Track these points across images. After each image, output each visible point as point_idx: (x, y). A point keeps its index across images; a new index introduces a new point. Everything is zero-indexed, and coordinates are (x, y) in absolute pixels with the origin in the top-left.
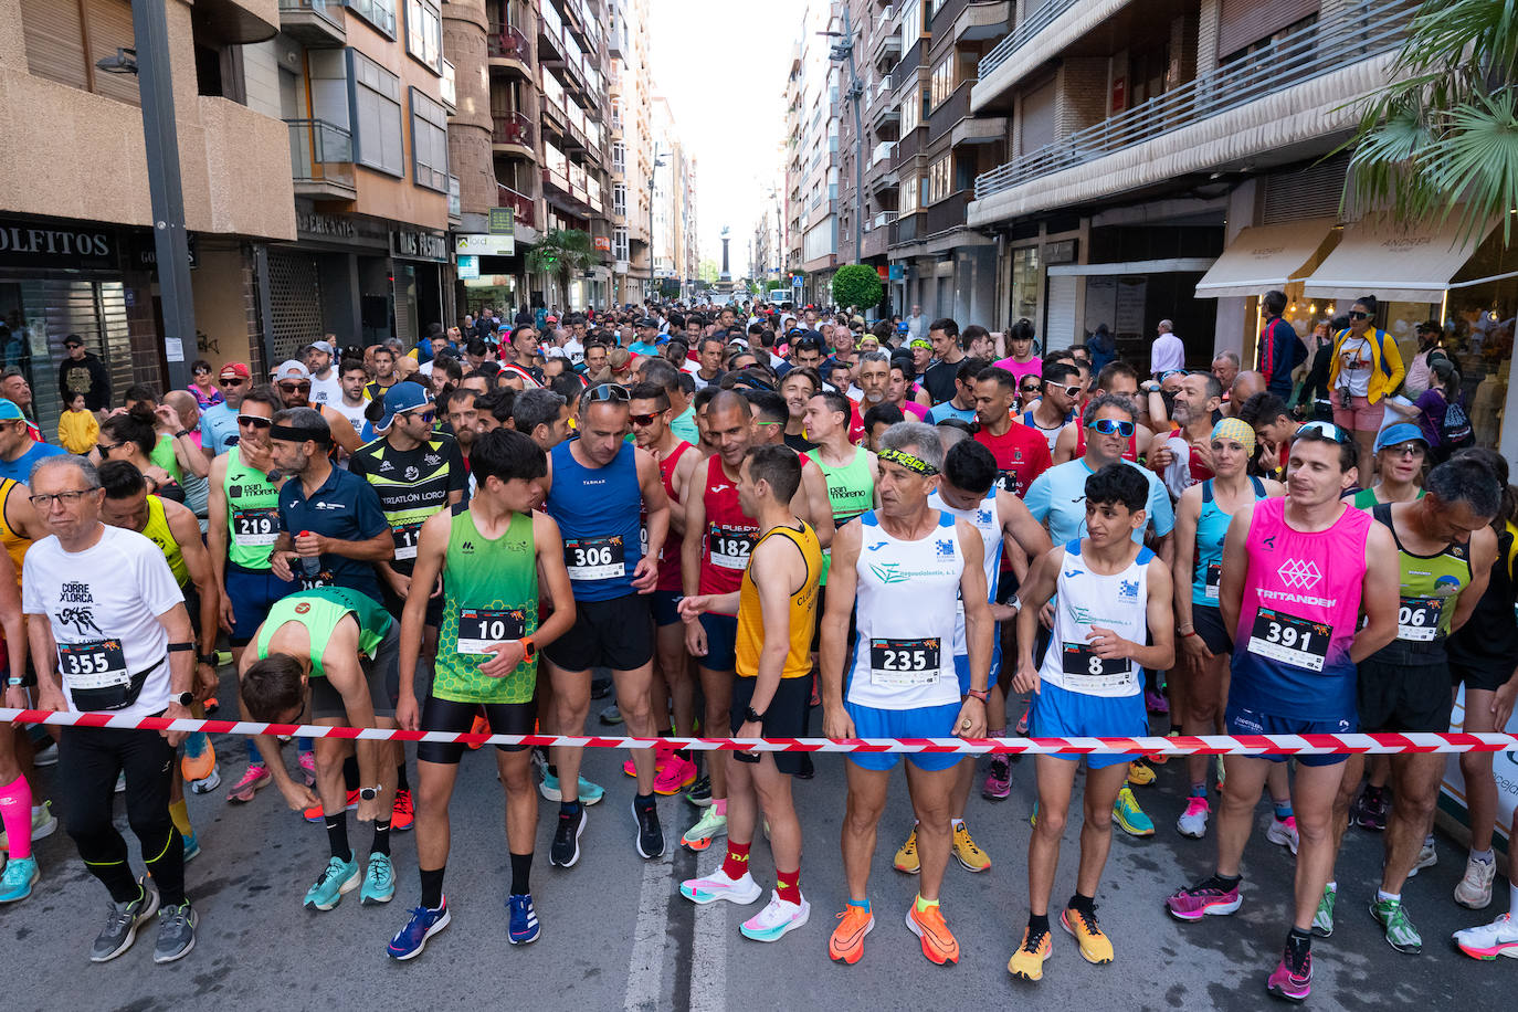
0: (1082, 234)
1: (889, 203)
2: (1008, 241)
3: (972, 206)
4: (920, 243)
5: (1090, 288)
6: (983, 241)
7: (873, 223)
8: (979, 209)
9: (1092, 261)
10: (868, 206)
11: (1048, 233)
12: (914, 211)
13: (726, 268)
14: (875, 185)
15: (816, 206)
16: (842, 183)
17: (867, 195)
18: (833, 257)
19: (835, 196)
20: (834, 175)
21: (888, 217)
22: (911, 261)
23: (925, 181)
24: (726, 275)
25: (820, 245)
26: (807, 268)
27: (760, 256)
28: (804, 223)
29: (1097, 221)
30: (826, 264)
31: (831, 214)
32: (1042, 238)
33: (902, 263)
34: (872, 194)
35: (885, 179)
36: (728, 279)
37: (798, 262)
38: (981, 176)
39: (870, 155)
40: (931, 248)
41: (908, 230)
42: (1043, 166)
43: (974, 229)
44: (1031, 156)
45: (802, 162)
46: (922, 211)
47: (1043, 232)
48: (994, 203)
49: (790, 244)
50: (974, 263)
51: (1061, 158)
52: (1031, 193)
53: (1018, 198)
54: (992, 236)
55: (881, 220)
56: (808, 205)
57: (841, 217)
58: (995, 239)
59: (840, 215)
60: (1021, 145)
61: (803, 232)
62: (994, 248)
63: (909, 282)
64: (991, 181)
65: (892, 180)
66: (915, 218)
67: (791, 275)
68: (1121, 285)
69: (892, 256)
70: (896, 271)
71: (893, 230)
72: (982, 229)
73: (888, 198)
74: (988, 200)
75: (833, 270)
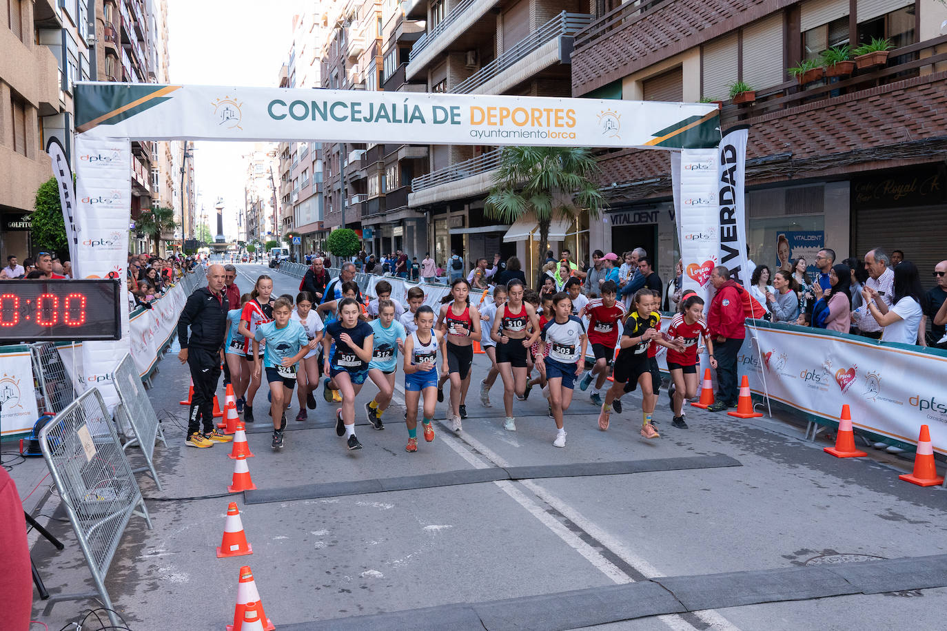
0: (466, 212)
1: (361, 189)
2: (432, 215)
3: (410, 196)
4: (383, 215)
5: (471, 241)
6: (418, 215)
7: (350, 202)
8: (414, 198)
9: (471, 226)
10: (346, 190)
11: (451, 211)
12: (377, 196)
13: (220, 231)
14: (351, 177)
15: (304, 187)
16: (325, 173)
17: (345, 182)
18: (320, 224)
19: (321, 180)
20: (319, 167)
21: (360, 198)
22: (377, 226)
23: (383, 177)
24: (220, 237)
25: (309, 215)
26: (301, 232)
27: (251, 222)
28: (295, 198)
29: (472, 206)
30: (315, 228)
31: (319, 193)
32: (448, 214)
33: (371, 228)
34: (349, 182)
35: (357, 173)
36: (223, 241)
37: (290, 227)
38: (415, 179)
39: (346, 156)
40: (389, 219)
41: (374, 207)
42: (444, 178)
43: (412, 209)
44: (439, 172)
45: (292, 152)
46: (382, 195)
47: (448, 211)
48: (421, 196)
49: (283, 213)
50: (415, 228)
51: (452, 175)
52: (438, 192)
53: (432, 193)
54: (423, 212)
55: (355, 200)
56: (297, 185)
57: (326, 196)
58: (425, 214)
59: (325, 194)
60: (434, 166)
61: (294, 205)
62: (425, 219)
63: (377, 241)
64: (421, 182)
65: (363, 175)
66: (378, 200)
67: (291, 236)
68: (487, 239)
69: (364, 223)
70: (368, 233)
71: (365, 207)
72: (417, 209)
73: (360, 186)
74: (419, 193)
75: (322, 232)
